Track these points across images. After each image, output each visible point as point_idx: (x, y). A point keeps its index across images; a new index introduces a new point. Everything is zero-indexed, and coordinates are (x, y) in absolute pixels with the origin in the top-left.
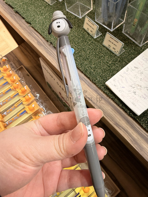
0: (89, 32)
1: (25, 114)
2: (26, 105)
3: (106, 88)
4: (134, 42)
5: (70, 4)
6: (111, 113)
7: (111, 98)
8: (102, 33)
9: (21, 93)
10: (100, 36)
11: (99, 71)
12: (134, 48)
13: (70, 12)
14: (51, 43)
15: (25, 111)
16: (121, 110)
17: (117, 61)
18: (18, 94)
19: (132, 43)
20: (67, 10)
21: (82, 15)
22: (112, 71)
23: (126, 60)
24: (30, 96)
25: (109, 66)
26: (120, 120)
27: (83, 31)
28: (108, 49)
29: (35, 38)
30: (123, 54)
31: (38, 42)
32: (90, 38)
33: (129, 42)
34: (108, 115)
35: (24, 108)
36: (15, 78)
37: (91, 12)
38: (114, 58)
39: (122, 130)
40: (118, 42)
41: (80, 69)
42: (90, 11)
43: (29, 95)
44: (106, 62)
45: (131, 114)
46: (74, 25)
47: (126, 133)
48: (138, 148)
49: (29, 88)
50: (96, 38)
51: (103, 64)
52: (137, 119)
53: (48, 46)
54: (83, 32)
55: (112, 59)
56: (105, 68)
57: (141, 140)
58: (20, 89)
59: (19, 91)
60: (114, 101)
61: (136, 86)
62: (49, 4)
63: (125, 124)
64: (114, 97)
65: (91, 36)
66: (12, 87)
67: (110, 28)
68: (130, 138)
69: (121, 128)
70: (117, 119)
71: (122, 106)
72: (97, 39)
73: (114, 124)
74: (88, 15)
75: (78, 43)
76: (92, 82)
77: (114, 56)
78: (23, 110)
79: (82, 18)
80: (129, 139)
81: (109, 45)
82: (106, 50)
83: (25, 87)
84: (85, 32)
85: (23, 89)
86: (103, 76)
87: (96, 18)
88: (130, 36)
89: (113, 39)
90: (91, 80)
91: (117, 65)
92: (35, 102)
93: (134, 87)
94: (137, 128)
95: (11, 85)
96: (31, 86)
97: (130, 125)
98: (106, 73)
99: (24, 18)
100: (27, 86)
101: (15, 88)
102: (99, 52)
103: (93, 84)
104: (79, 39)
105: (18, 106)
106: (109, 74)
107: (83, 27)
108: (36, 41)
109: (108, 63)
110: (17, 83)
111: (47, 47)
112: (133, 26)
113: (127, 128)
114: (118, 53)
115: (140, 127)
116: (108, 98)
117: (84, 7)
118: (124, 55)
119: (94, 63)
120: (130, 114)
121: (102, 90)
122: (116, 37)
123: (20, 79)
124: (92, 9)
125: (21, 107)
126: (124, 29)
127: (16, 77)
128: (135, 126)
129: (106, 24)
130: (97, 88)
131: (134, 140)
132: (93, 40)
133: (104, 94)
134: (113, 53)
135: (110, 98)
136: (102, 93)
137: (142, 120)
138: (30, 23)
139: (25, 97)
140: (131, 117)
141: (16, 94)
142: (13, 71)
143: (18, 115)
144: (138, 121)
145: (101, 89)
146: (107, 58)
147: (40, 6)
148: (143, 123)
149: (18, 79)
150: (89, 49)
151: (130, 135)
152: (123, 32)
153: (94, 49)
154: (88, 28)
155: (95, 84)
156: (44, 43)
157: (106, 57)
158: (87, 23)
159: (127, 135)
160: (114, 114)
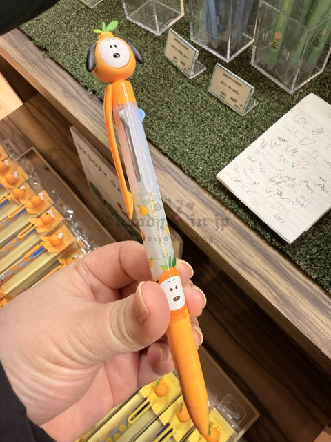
0: (178, 64)
1: (42, 256)
2: (45, 234)
3: (219, 187)
4: (276, 85)
5: (134, 5)
6: (231, 241)
7: (230, 209)
8: (207, 67)
9: (32, 208)
10: (202, 73)
11: (203, 149)
12: (276, 97)
13: (134, 21)
14: (94, 92)
15: (42, 249)
16: (253, 234)
17: (240, 127)
18: (25, 210)
19: (272, 86)
20: (128, 18)
21: (161, 27)
22: (230, 149)
23: (259, 124)
24: (51, 215)
25: (225, 139)
26: (250, 255)
27: (165, 63)
28: (221, 102)
29: (57, 81)
30: (254, 111)
31: (65, 91)
32: (181, 77)
33: (265, 85)
34: (224, 246)
35: (39, 243)
36: (16, 176)
37: (180, 20)
38: (235, 120)
39: (256, 276)
40: (241, 83)
41: (161, 147)
42: (177, 19)
43: (50, 212)
44: (218, 130)
45: (274, 240)
46: (145, 51)
47: (264, 283)
48: (291, 314)
49: (50, 196)
50: (194, 79)
51: (210, 135)
52: (288, 252)
53: (87, 98)
54: (166, 66)
55: (231, 124)
56: (215, 143)
57: (297, 296)
58: (30, 200)
59: (27, 204)
60: (235, 214)
61: (284, 179)
62: (86, 6)
63: (262, 264)
64: (236, 206)
65: (182, 73)
66: (11, 195)
67: (224, 54)
68: (274, 293)
69: (253, 273)
70: (245, 254)
71: (255, 224)
72: (196, 80)
73: (238, 265)
74: (174, 27)
75: (153, 91)
76: (188, 176)
77: (235, 117)
78: (38, 246)
79: (162, 34)
80: (272, 296)
81: (223, 93)
82: (216, 103)
83: (41, 194)
84: (169, 66)
85: (35, 198)
86: (211, 162)
87: (191, 34)
88: (269, 72)
89: (230, 78)
90: (184, 172)
91: (241, 136)
92: (64, 227)
93: (279, 183)
94: (289, 272)
95: (9, 191)
96: (53, 192)
97: (273, 264)
98: (217, 154)
99: (31, 39)
100: (44, 191)
101: (18, 199)
102: (202, 109)
103: (189, 179)
104: (156, 81)
105: (25, 238)
106: (224, 155)
107: (163, 54)
108: (60, 89)
109: (221, 133)
110: (23, 187)
111: (84, 100)
112: (272, 49)
113: (265, 272)
114: (242, 108)
115: (294, 269)
116: (223, 209)
117: (166, 11)
118: (255, 114)
119: (189, 133)
120: (272, 241)
121: (210, 193)
122: (236, 74)
123: (27, 178)
124: (183, 14)
125: (33, 240)
126: (253, 57)
127: (18, 173)
128: (283, 266)
129: (215, 47)
130: (199, 189)
131: (282, 297)
132: (186, 82)
133: (214, 201)
134: (232, 110)
135: (227, 207)
136: (210, 198)
137: (298, 253)
138: (45, 50)
139: (42, 216)
140: (275, 247)
141: (20, 210)
142: (12, 159)
143: (26, 258)
144: (290, 255)
145: (207, 190)
146: (219, 122)
147: (67, 11)
148: (299, 260)
149: (24, 177)
150: (179, 102)
151: (272, 287)
152: (252, 63)
153: (190, 102)
154: (175, 57)
155: (194, 178)
156: (77, 92)
157: (217, 120)
158: (172, 46)
159: (267, 286)
160: (238, 244)
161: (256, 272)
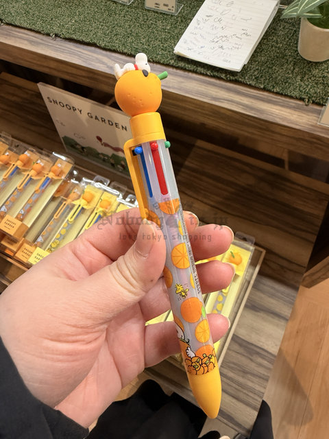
3: (178, 59)
14: (56, 35)
17: (177, 22)
25: (169, 32)
29: (21, 38)
30: (183, 11)
31: (31, 42)
32: (121, 6)
38: (172, 20)
43: (39, 161)
44: (162, 29)
45: (229, 76)
47: (232, 103)
51: (158, 33)
53: (54, 42)
55: (170, 22)
56: (164, 36)
57: (256, 102)
60: (196, 72)
61: (220, 38)
64: (195, 66)
65: (121, 3)
72: (132, 5)
75: (103, 20)
76: (153, 62)
77: (171, 17)
81: (156, 4)
82: (153, 14)
84: (108, 2)
86: (166, 48)
93: (218, 41)
102: (145, 20)
104: (102, 14)
108: (26, 42)
109: (165, 29)
111: (50, 43)
113: (230, 97)
114: (174, 10)
115: (248, 89)
119: (142, 37)
133: (178, 71)
138: (1, 20)
144: (242, 81)
145: (170, 66)
146: (161, 24)
150: (126, 21)
153: (135, 19)
155: (158, 62)
156: (42, 40)
159: (235, 104)
161: (224, 100)
